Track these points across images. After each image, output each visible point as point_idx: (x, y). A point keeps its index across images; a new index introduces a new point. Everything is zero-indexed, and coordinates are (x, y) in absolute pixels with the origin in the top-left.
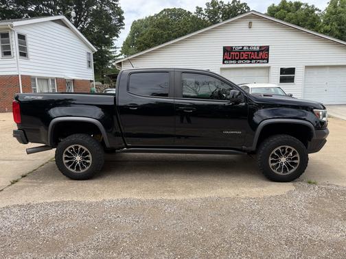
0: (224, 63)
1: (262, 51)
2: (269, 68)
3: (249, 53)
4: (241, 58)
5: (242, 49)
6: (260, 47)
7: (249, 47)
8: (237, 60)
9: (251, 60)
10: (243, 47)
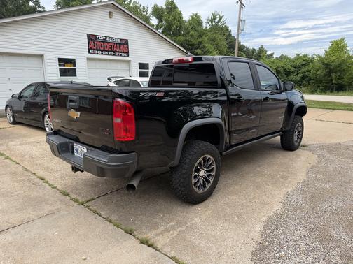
0: (89, 52)
1: (123, 44)
2: (129, 61)
3: (113, 45)
4: (106, 49)
5: (106, 39)
6: (121, 40)
7: (112, 38)
8: (102, 51)
9: (114, 52)
10: (106, 37)
